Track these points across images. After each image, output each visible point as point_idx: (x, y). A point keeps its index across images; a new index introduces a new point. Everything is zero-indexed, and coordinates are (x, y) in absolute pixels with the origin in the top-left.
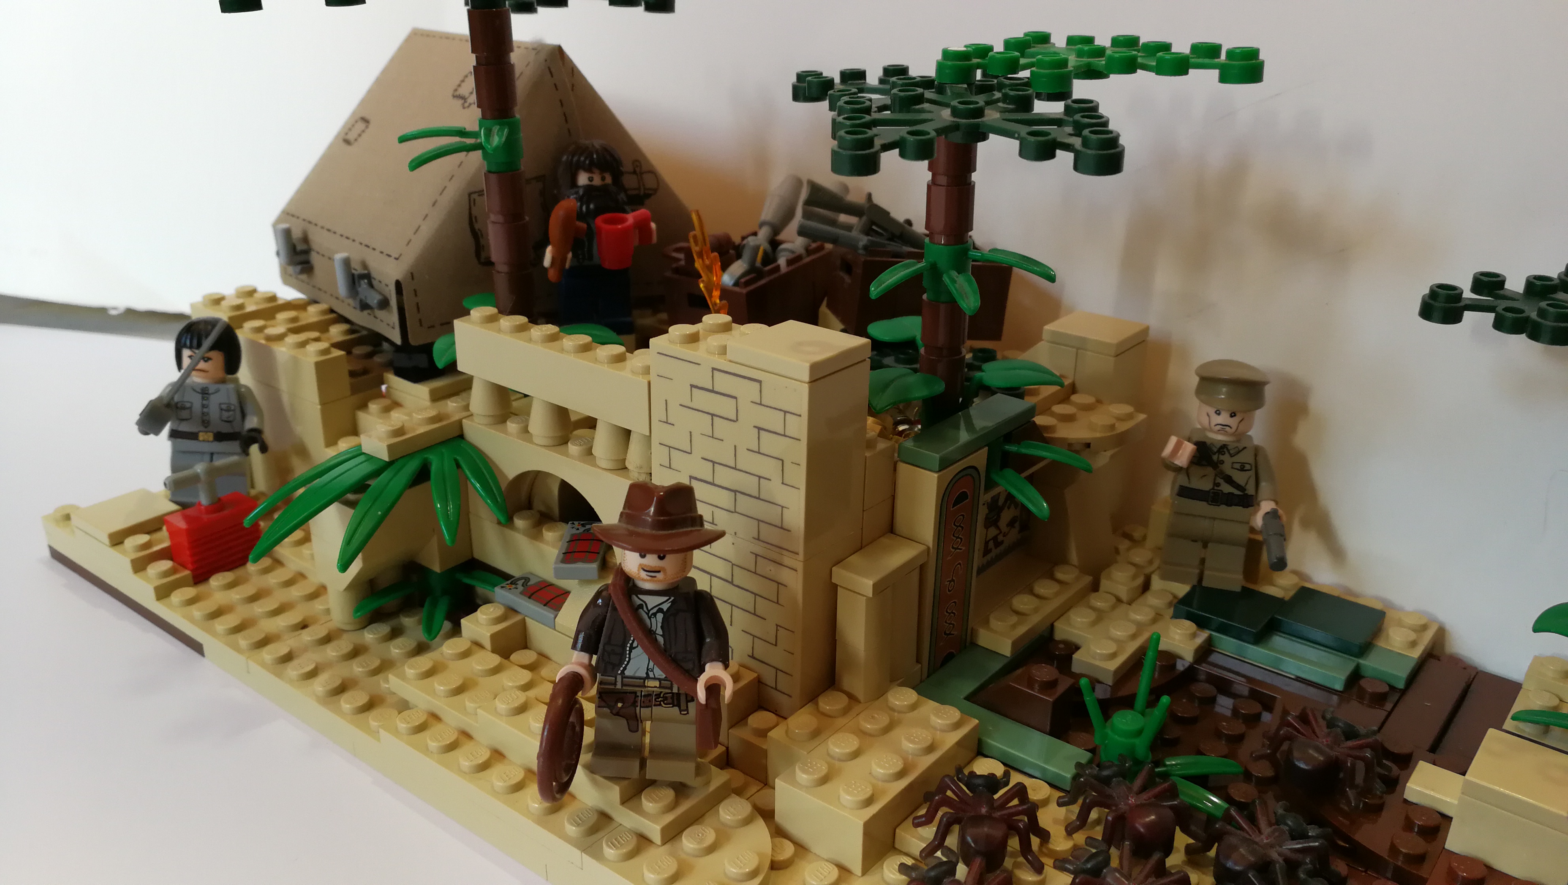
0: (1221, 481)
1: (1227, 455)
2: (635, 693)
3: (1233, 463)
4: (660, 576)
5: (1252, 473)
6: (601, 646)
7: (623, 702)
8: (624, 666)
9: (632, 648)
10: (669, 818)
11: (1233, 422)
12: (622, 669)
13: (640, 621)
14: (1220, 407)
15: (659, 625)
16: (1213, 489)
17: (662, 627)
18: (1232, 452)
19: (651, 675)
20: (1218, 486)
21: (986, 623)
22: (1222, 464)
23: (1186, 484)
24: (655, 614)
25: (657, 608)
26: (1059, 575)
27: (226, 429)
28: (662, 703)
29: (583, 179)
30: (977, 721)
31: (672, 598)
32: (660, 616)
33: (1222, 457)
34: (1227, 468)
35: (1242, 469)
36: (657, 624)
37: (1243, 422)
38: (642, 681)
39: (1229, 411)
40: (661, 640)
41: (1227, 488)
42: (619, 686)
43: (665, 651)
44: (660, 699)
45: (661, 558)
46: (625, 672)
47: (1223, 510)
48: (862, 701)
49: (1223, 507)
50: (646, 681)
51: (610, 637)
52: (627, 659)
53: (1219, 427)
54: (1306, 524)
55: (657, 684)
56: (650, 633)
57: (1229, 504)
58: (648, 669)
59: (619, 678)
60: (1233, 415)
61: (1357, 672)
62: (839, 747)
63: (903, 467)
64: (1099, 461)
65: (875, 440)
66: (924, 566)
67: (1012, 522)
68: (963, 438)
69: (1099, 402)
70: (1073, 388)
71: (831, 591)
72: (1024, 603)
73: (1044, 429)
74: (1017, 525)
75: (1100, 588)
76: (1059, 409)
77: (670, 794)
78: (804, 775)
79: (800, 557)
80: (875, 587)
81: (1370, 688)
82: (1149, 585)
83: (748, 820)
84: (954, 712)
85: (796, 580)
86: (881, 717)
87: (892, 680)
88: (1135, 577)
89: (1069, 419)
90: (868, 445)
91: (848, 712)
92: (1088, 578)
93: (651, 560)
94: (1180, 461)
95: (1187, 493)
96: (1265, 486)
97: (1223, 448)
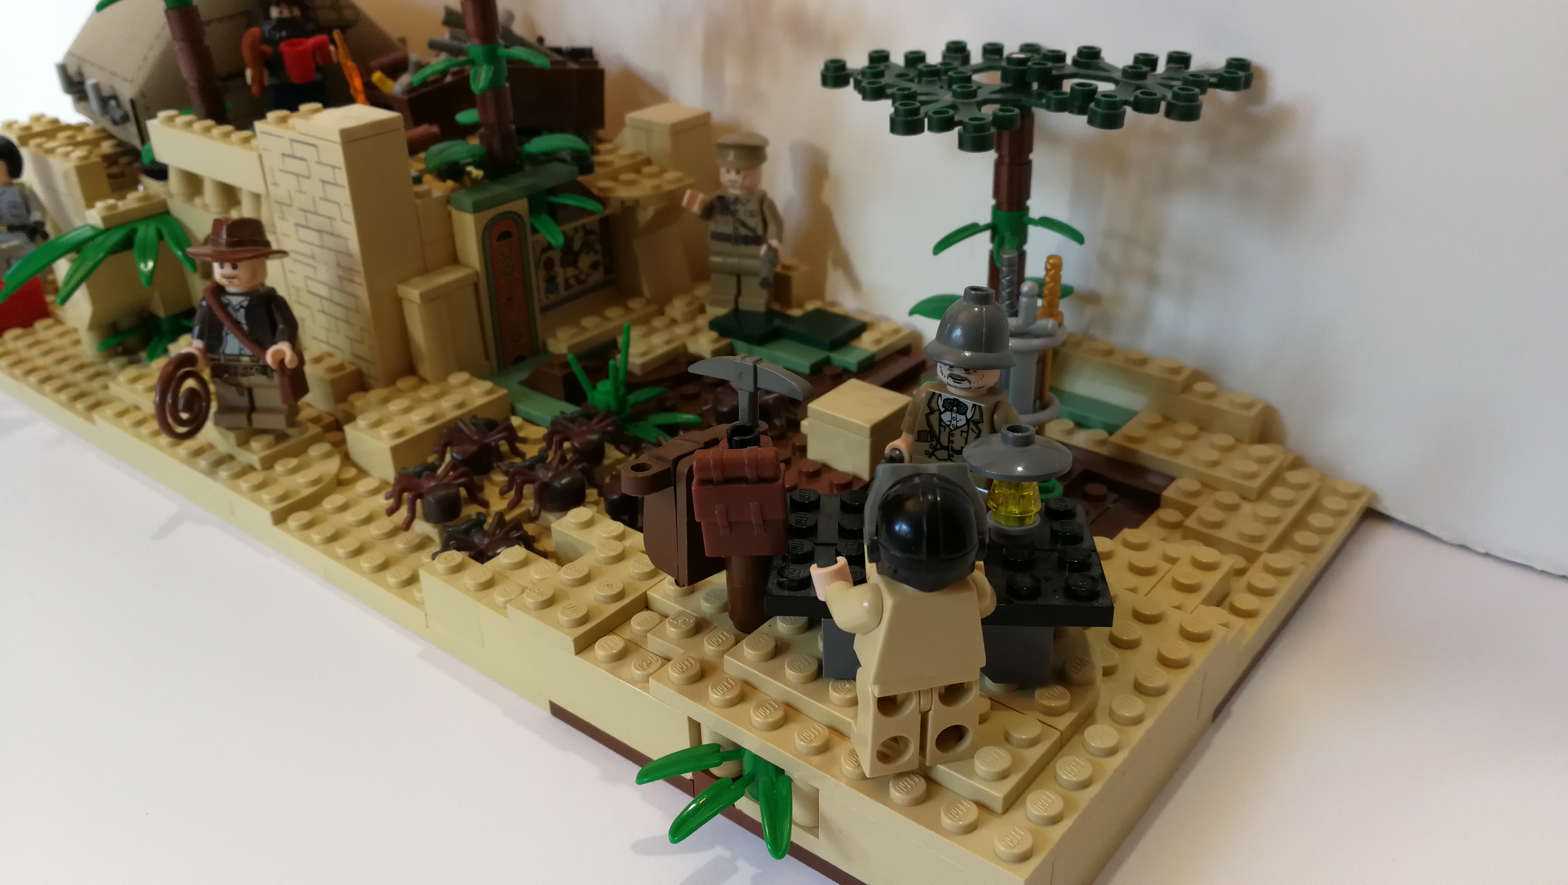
0: (739, 225)
1: (740, 204)
2: (236, 366)
3: (745, 211)
4: (235, 281)
5: (759, 218)
6: (205, 334)
7: (228, 374)
8: (223, 347)
9: (227, 334)
10: (267, 452)
11: (740, 178)
12: (222, 349)
13: (228, 315)
14: (729, 167)
15: (243, 317)
16: (734, 232)
17: (245, 319)
18: (743, 202)
19: (243, 352)
20: (737, 230)
21: (554, 336)
22: (737, 212)
23: (715, 229)
25: (239, 305)
26: (631, 305)
27: (16, 222)
28: (256, 372)
29: (274, 12)
30: (507, 391)
31: (248, 298)
33: (737, 207)
34: (741, 215)
35: (752, 216)
36: (241, 316)
37: (746, 178)
38: (238, 357)
39: (735, 169)
40: (246, 328)
41: (743, 231)
42: (222, 362)
43: (250, 334)
44: (254, 370)
45: (234, 267)
46: (225, 351)
47: (744, 249)
49: (742, 245)
50: (241, 357)
51: (210, 328)
52: (225, 342)
54: (835, 263)
55: (248, 359)
56: (236, 323)
57: (746, 244)
58: (240, 349)
59: (221, 356)
60: (738, 172)
61: (827, 362)
62: (395, 406)
63: (455, 213)
64: (646, 215)
65: (428, 193)
66: (476, 286)
67: (594, 266)
68: (499, 189)
69: (663, 171)
70: (648, 162)
71: (398, 302)
72: (589, 322)
73: (602, 190)
74: (601, 269)
75: (661, 312)
76: (625, 177)
77: (269, 438)
78: (361, 422)
79: (362, 275)
80: (423, 296)
81: (827, 371)
82: (702, 310)
83: (327, 456)
84: (487, 385)
85: (362, 292)
86: (434, 389)
87: (461, 369)
88: (690, 304)
89: (630, 183)
90: (418, 195)
91: (415, 388)
92: (654, 307)
93: (228, 270)
94: (696, 209)
95: (718, 237)
96: (772, 228)
97: (737, 200)
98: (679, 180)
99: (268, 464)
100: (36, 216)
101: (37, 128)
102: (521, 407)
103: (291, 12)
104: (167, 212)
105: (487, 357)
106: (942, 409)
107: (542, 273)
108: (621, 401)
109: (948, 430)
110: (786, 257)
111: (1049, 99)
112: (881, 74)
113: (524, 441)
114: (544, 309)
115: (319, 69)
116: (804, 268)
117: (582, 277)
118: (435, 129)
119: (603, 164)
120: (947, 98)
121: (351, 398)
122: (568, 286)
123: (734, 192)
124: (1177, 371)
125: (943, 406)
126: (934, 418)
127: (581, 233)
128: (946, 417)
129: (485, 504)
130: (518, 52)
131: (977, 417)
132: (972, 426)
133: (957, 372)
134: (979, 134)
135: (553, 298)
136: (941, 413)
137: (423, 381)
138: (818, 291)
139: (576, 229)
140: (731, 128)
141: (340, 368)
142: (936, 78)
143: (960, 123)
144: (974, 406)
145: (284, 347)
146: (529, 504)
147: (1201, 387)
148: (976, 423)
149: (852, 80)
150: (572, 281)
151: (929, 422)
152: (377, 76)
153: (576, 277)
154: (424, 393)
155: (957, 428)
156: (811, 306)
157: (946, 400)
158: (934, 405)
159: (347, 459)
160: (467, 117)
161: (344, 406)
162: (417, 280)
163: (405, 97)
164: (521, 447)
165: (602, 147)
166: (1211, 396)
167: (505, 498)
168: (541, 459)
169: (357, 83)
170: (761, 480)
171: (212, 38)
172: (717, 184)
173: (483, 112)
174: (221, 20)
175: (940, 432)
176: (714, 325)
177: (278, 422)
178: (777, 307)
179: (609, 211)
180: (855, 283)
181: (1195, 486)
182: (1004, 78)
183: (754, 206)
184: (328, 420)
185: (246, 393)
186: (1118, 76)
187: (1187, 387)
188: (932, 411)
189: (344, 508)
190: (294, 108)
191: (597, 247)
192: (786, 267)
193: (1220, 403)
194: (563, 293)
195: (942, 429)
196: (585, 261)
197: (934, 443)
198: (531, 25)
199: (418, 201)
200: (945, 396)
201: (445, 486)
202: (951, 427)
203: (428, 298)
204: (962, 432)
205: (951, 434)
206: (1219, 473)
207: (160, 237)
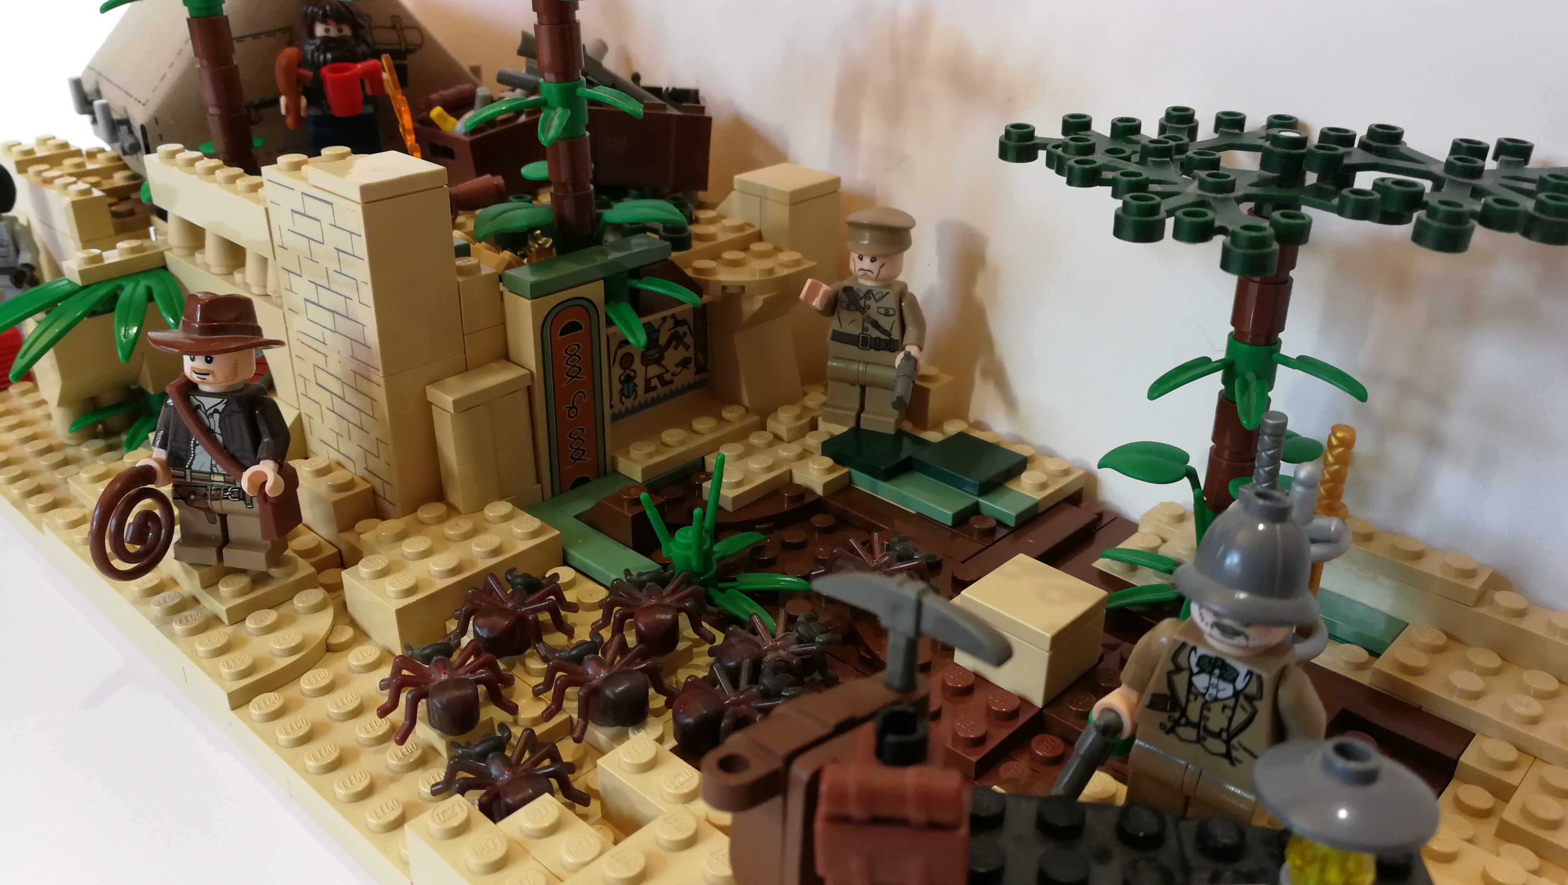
0: (869, 326)
1: (873, 299)
2: (206, 487)
3: (878, 308)
4: (210, 378)
5: (896, 318)
6: (169, 443)
7: (195, 496)
8: (190, 461)
9: (195, 445)
10: (239, 600)
11: (875, 267)
12: (189, 464)
13: (198, 421)
14: (862, 253)
15: (217, 424)
16: (862, 333)
17: (219, 426)
18: (877, 297)
19: (215, 470)
20: (867, 331)
21: (627, 453)
22: (868, 309)
23: (838, 328)
24: (212, 414)
25: (214, 408)
26: (726, 414)
28: (229, 497)
29: (320, 30)
30: (558, 532)
31: (226, 400)
32: (217, 416)
33: (868, 302)
34: (873, 313)
35: (887, 314)
36: (214, 423)
37: (883, 267)
38: (208, 475)
39: (870, 256)
41: (874, 333)
42: (188, 480)
43: (225, 448)
44: (228, 493)
45: (209, 361)
46: (192, 467)
47: (872, 354)
48: (462, 511)
49: (872, 350)
50: (212, 476)
51: (175, 435)
52: (192, 455)
53: (862, 272)
54: (985, 374)
55: (221, 478)
56: (208, 432)
57: (878, 349)
58: (211, 465)
59: (188, 472)
60: (873, 260)
61: (975, 510)
62: (412, 546)
63: (508, 296)
64: (754, 304)
65: (477, 268)
66: (529, 390)
67: (684, 363)
68: (567, 268)
69: (778, 250)
70: (759, 237)
71: (428, 407)
72: (671, 436)
73: (698, 271)
74: (692, 367)
75: (763, 427)
76: (728, 255)
77: (244, 581)
78: (363, 568)
79: (381, 373)
80: (455, 402)
81: (977, 524)
82: (813, 426)
83: (318, 608)
84: (535, 523)
85: (380, 393)
86: (465, 525)
87: (503, 497)
88: (799, 418)
89: (735, 264)
90: (461, 271)
91: (441, 520)
92: (755, 418)
93: (200, 363)
94: (816, 303)
95: (840, 337)
96: (911, 331)
97: (869, 293)
98: (797, 263)
99: (238, 616)
100: (25, 258)
101: (40, 153)
102: (575, 554)
103: (340, 30)
104: (165, 268)
105: (539, 481)
106: (1195, 669)
107: (617, 371)
108: (706, 557)
109: (1200, 700)
110: (925, 368)
111: (1343, 199)
112: (1090, 149)
113: (574, 608)
114: (615, 418)
115: (368, 100)
116: (946, 379)
117: (668, 377)
118: (499, 180)
119: (702, 238)
120: (1191, 190)
121: (359, 526)
122: (649, 389)
123: (867, 283)
124: (1470, 574)
125: (1198, 664)
126: (1181, 681)
127: (670, 323)
128: (1201, 681)
129: (513, 710)
130: (603, 93)
131: (1253, 689)
132: (1242, 700)
133: (1227, 622)
134: (1257, 251)
135: (629, 403)
136: (1192, 674)
137: (453, 510)
138: (960, 411)
139: (664, 319)
140: (865, 200)
141: (349, 485)
142: (1168, 159)
143: (1222, 230)
144: (1250, 673)
145: (267, 468)
146: (571, 708)
147: (1504, 599)
148: (1250, 699)
149: (1042, 154)
150: (655, 382)
151: (1171, 684)
152: (436, 112)
153: (660, 377)
154: (452, 529)
155: (1216, 699)
156: (953, 428)
157: (1202, 658)
158: (1182, 660)
159: (343, 613)
160: (534, 170)
161: (347, 536)
162: (451, 381)
163: (467, 139)
164: (570, 618)
165: (703, 214)
166: (1521, 614)
167: (541, 699)
168: (593, 647)
169: (406, 120)
170: (933, 826)
171: (240, 56)
172: (843, 270)
173: (554, 168)
174: (255, 36)
175: (1188, 701)
176: (830, 448)
177: (256, 560)
178: (908, 426)
179: (706, 298)
180: (1010, 402)
181: (1511, 754)
182: (1264, 165)
183: (890, 302)
184: (330, 551)
185: (218, 518)
186: (1438, 170)
187: (1482, 597)
188: (1178, 669)
189: (327, 689)
190: (313, 151)
191: (689, 340)
192: (924, 378)
193: (1532, 625)
194: (642, 396)
195: (1192, 697)
196: (672, 357)
197: (1177, 715)
198: (627, 60)
199: (460, 279)
200: (1201, 651)
201: (460, 683)
202: (1207, 696)
203: (463, 406)
204: (1224, 708)
205: (1205, 706)
206: (1543, 734)
207: (150, 298)
